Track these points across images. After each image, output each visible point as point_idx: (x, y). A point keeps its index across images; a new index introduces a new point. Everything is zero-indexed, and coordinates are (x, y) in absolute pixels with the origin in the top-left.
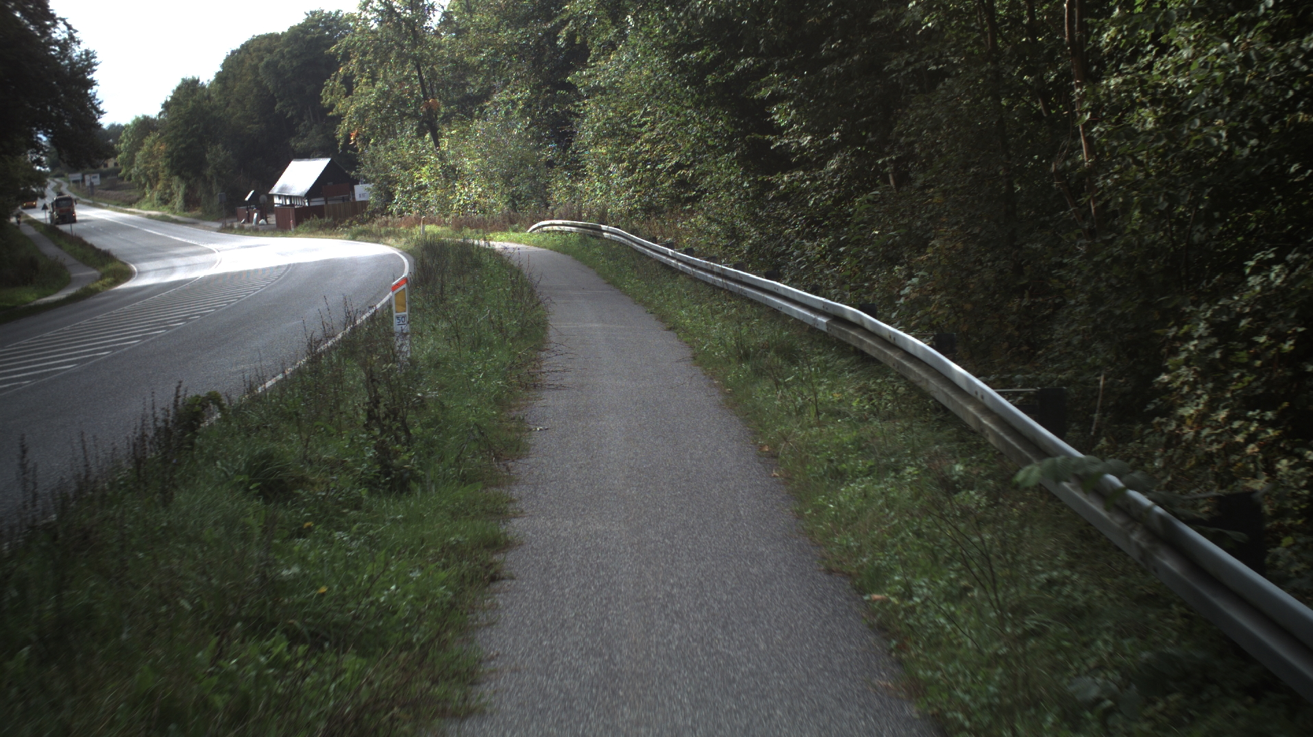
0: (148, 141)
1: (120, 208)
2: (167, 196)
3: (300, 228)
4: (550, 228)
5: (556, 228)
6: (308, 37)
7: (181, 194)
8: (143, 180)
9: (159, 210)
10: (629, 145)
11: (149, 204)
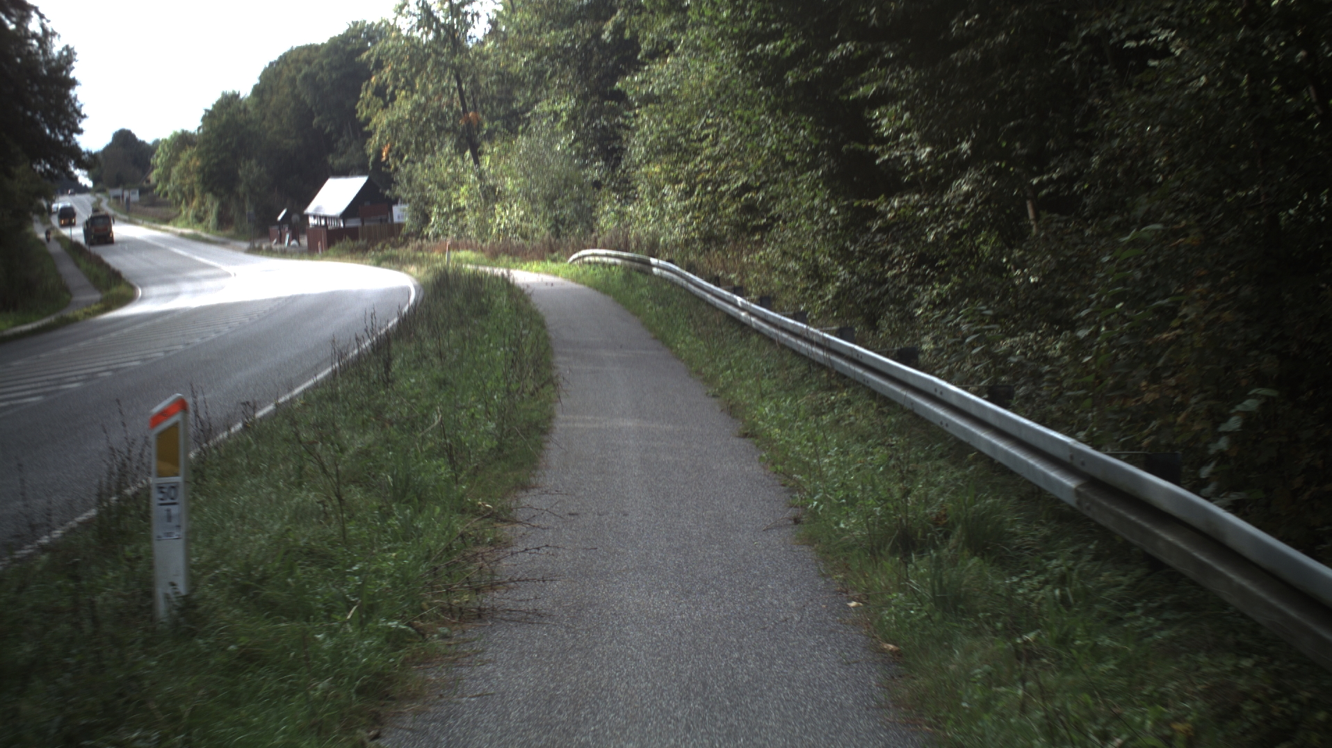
0: (184, 156)
1: (154, 225)
2: (201, 214)
3: (331, 251)
4: (592, 259)
5: (597, 259)
6: (349, 48)
7: (214, 211)
8: (179, 197)
9: (193, 228)
11: (184, 223)
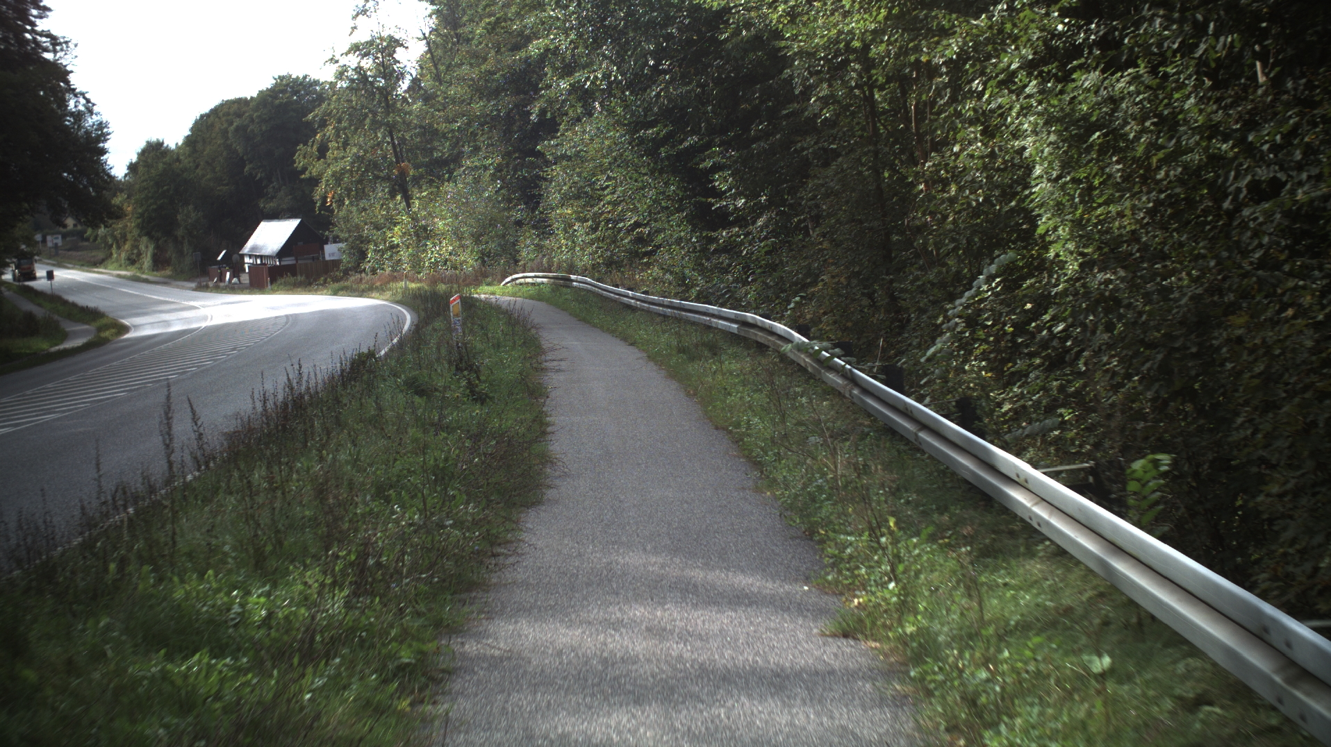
2: (134, 256)
3: (274, 286)
4: (522, 280)
5: (529, 280)
6: (277, 102)
7: (149, 254)
8: (110, 241)
9: (127, 270)
10: (592, 206)
11: (115, 265)
